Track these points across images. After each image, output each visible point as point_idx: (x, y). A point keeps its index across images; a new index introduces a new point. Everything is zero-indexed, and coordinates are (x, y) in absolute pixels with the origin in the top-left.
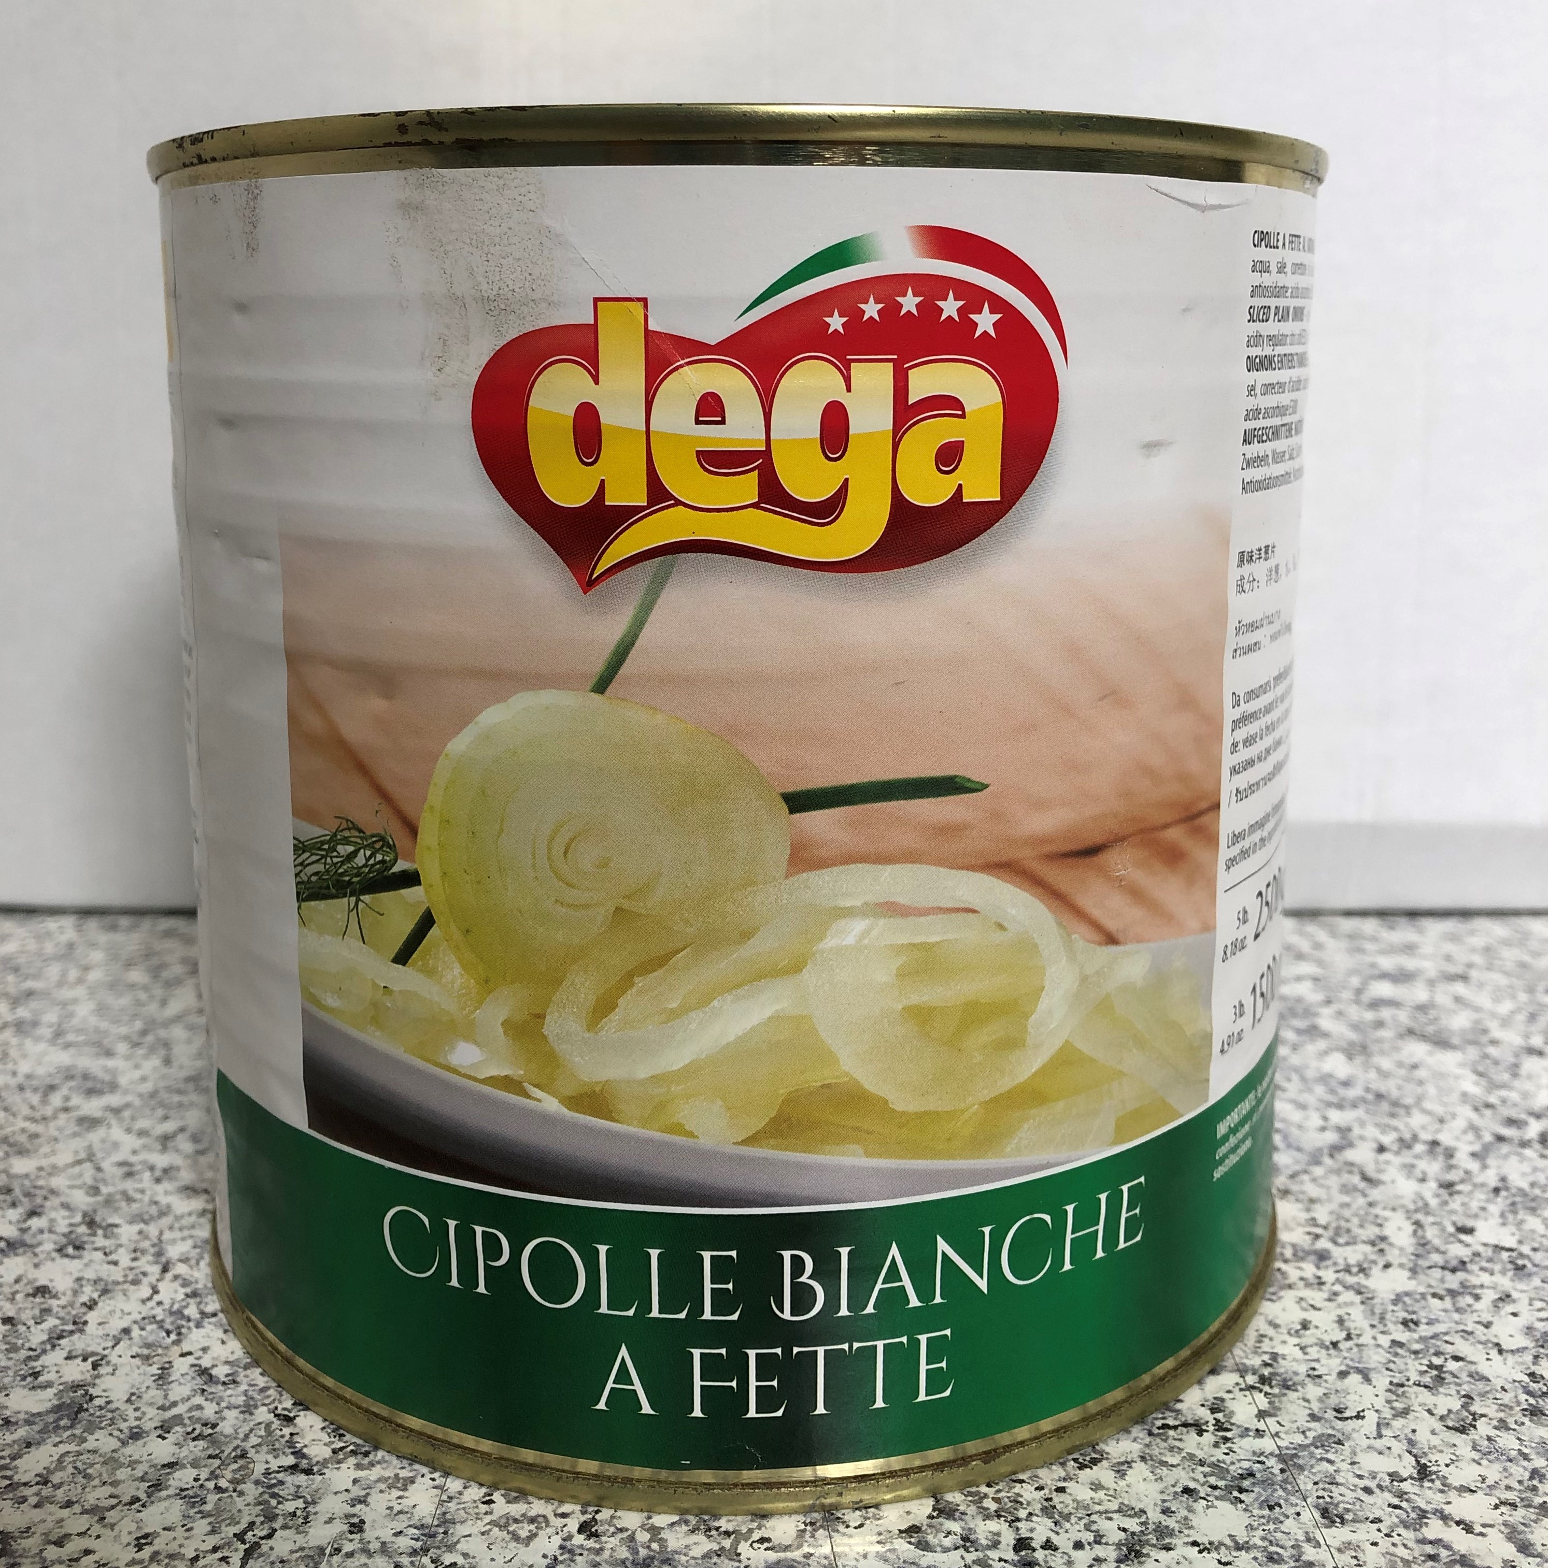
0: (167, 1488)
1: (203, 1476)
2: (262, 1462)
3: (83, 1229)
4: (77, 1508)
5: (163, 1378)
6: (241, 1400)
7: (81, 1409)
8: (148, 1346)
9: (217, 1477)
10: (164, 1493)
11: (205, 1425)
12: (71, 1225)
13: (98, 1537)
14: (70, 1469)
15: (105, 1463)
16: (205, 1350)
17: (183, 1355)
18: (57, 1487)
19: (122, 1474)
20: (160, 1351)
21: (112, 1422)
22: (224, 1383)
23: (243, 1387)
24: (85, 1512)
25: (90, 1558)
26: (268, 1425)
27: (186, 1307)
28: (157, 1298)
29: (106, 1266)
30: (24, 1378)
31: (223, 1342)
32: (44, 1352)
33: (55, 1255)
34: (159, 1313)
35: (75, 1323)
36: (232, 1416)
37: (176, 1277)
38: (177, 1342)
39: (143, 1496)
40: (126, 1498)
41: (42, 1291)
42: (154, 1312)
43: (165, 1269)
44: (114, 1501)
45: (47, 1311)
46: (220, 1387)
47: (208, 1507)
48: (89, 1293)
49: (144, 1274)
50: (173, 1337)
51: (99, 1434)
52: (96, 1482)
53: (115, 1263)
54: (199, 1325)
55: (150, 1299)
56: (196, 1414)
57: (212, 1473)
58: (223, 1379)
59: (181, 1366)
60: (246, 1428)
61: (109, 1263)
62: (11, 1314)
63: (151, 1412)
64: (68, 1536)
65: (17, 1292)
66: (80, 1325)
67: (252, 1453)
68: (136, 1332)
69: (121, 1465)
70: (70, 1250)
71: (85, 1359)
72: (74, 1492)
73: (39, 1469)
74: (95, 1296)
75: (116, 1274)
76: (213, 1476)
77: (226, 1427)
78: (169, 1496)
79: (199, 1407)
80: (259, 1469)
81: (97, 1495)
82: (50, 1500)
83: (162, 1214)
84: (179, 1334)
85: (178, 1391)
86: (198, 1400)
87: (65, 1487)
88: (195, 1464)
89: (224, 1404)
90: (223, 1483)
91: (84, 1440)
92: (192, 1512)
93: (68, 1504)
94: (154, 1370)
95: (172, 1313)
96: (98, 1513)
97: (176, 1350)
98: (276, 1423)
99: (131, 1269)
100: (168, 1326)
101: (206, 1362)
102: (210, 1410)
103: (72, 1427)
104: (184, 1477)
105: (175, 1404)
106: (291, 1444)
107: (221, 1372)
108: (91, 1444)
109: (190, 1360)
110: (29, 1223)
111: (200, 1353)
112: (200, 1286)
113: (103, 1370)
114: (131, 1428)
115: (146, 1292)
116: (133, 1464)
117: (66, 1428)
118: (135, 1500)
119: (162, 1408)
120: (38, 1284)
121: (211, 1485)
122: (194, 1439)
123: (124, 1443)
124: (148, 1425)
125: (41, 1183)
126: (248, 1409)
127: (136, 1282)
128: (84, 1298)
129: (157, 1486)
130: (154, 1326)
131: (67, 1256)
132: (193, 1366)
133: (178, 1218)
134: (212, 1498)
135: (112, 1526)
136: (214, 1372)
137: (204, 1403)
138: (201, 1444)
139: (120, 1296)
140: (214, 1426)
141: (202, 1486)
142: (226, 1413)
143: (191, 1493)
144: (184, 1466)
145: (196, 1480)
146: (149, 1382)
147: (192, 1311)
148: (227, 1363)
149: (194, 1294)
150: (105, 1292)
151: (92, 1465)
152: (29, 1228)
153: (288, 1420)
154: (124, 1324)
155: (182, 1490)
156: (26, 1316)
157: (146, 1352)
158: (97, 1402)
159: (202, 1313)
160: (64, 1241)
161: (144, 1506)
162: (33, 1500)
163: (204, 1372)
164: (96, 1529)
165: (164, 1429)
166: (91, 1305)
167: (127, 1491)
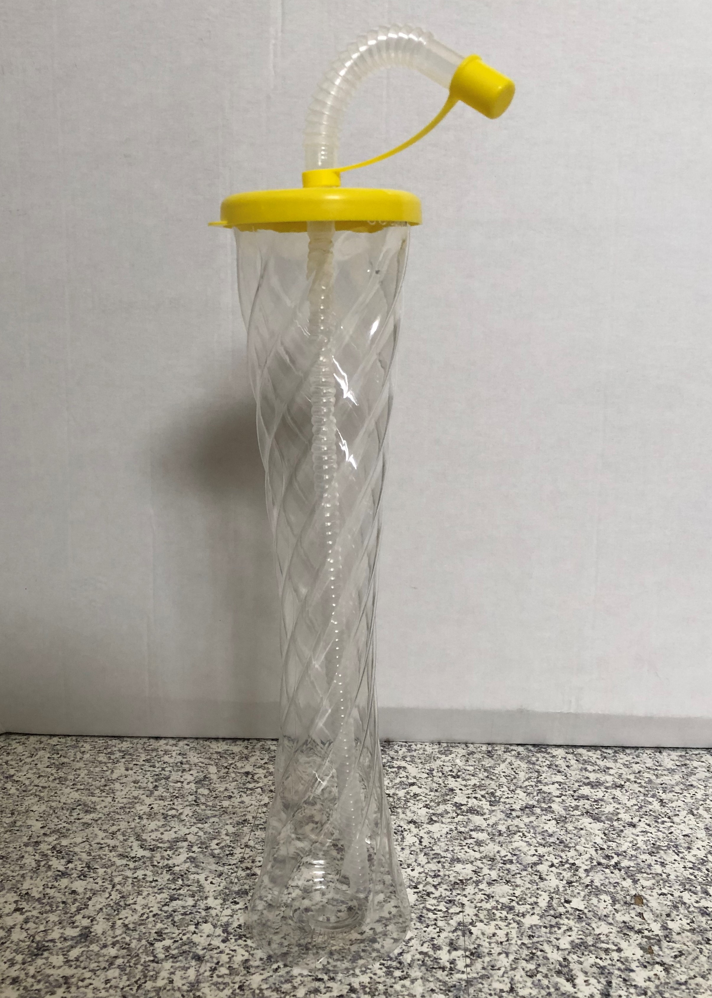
0: (115, 964)
1: (126, 961)
2: (144, 958)
3: (86, 869)
4: (87, 970)
5: (113, 927)
6: (137, 936)
7: (88, 936)
8: (108, 915)
9: (130, 962)
10: (114, 966)
11: (126, 944)
12: (82, 867)
13: (94, 979)
14: (85, 957)
15: (96, 955)
16: (126, 918)
17: (120, 919)
18: (82, 962)
19: (101, 959)
20: (112, 917)
21: (97, 941)
22: (132, 930)
23: (138, 932)
24: (90, 971)
25: (91, 987)
26: (146, 946)
27: (120, 901)
28: (111, 897)
29: (94, 884)
30: (70, 924)
31: (132, 916)
32: (76, 915)
33: (77, 878)
34: (112, 903)
35: (85, 905)
36: (134, 942)
37: (117, 890)
38: (117, 914)
39: (107, 967)
40: (102, 967)
41: (74, 892)
42: (110, 903)
43: (113, 887)
44: (98, 968)
45: (75, 900)
46: (131, 932)
47: (127, 972)
48: (89, 894)
49: (107, 888)
50: (116, 912)
51: (94, 945)
52: (93, 961)
53: (97, 883)
54: (124, 909)
55: (108, 898)
56: (123, 940)
57: (128, 961)
58: (132, 929)
59: (119, 923)
60: (139, 946)
61: (95, 883)
62: (64, 900)
63: (110, 939)
64: (85, 979)
65: (65, 892)
66: (87, 906)
67: (140, 955)
68: (104, 910)
69: (101, 956)
70: (82, 877)
71: (88, 919)
72: (87, 964)
73: (76, 956)
74: (91, 895)
75: (97, 887)
76: (128, 962)
77: (133, 945)
78: (115, 968)
79: (124, 938)
80: (143, 960)
81: (93, 966)
82: (79, 966)
83: (112, 865)
84: (118, 911)
85: (118, 932)
86: (124, 935)
87: (84, 963)
88: (123, 957)
89: (132, 938)
90: (132, 964)
91: (89, 947)
92: (122, 973)
93: (85, 968)
94: (110, 924)
95: (116, 904)
96: (93, 971)
97: (117, 917)
98: (148, 945)
99: (103, 886)
100: (114, 908)
101: (126, 922)
102: (128, 939)
103: (85, 942)
104: (119, 961)
105: (117, 936)
106: (152, 953)
107: (131, 926)
108: (91, 948)
109: (121, 921)
110: (69, 865)
111: (124, 919)
112: (125, 894)
113: (95, 922)
114: (103, 944)
115: (107, 895)
116: (104, 956)
117: (84, 942)
118: (105, 968)
119: (113, 937)
120: (73, 889)
121: (128, 964)
122: (123, 949)
123: (101, 949)
124: (109, 943)
125: (71, 849)
126: (139, 940)
127: (104, 891)
128: (87, 896)
129: (111, 964)
130: (110, 908)
131: (81, 879)
132: (122, 923)
133: (117, 867)
134: (128, 969)
135: (98, 976)
136: (129, 926)
137: (126, 937)
138: (125, 951)
139: (99, 896)
140: (129, 945)
141: (125, 965)
142: (133, 941)
143: (122, 967)
144: (119, 958)
145: (123, 963)
146: (109, 928)
147: (122, 903)
148: (133, 923)
149: (122, 897)
150: (94, 894)
151: (92, 955)
152: (68, 867)
153: (152, 945)
154: (100, 906)
155: (119, 966)
156: (69, 901)
157: (108, 917)
158: (93, 934)
159: (125, 904)
160: (80, 873)
161: (108, 970)
162: (74, 966)
163: (126, 926)
164: (93, 977)
165: (114, 944)
166: (89, 899)
167: (103, 965)
